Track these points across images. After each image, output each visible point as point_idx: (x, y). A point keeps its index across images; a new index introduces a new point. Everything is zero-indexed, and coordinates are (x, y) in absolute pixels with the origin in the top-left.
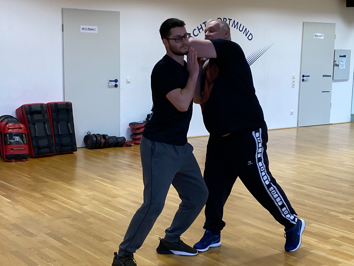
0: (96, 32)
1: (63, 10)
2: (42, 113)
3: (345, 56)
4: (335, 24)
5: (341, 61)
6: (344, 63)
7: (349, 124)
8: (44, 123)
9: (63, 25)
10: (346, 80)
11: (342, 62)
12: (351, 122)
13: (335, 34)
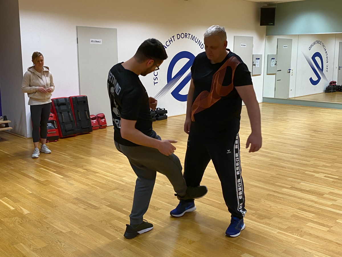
0: (101, 43)
1: (77, 27)
2: (66, 105)
3: (259, 59)
4: (253, 37)
5: (257, 62)
8: (68, 112)
9: (77, 38)
10: (260, 75)
13: (253, 44)
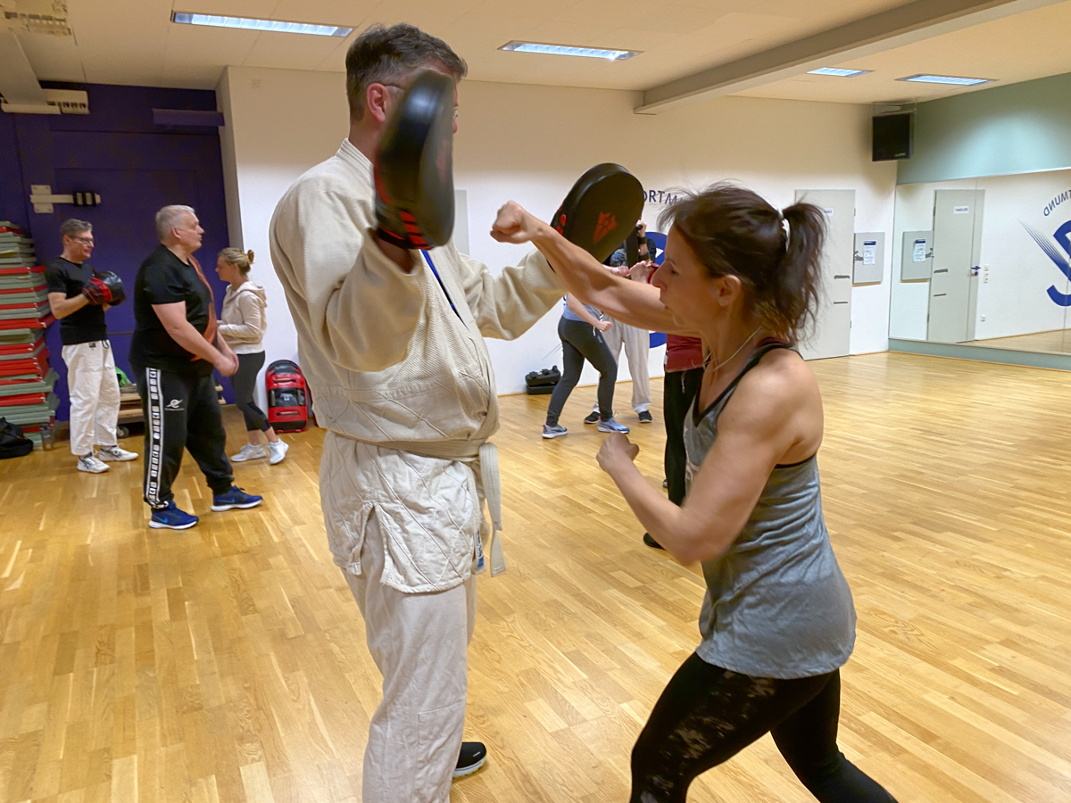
3: (874, 243)
4: (854, 191)
5: (867, 252)
6: (873, 255)
7: (886, 355)
10: (879, 283)
11: (869, 254)
12: (888, 351)
13: (856, 207)
